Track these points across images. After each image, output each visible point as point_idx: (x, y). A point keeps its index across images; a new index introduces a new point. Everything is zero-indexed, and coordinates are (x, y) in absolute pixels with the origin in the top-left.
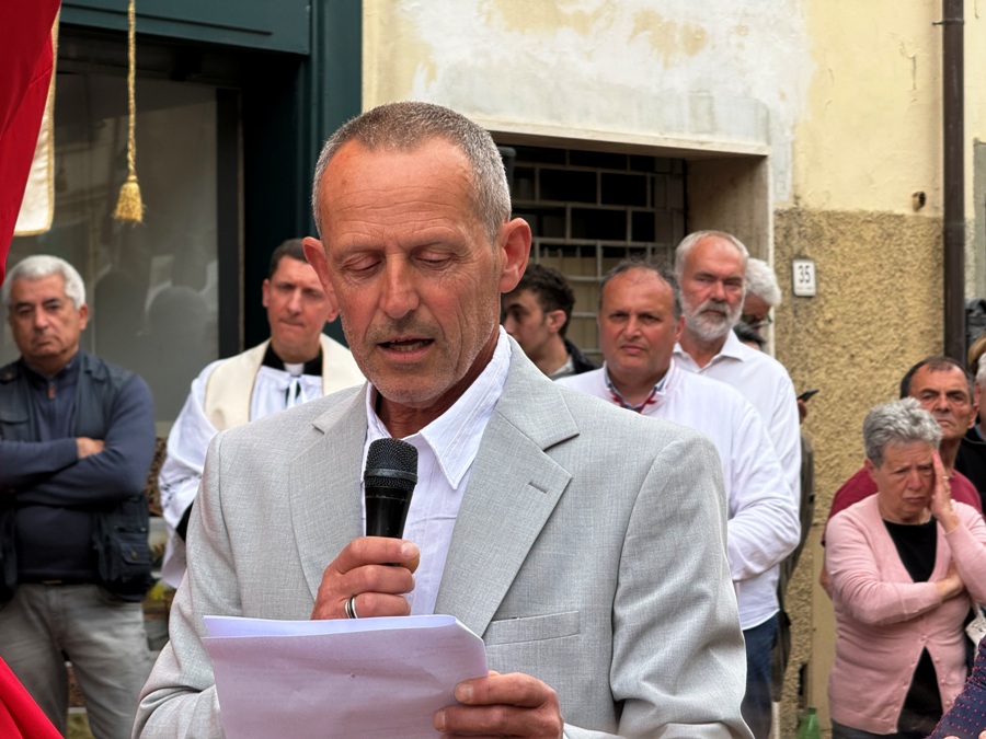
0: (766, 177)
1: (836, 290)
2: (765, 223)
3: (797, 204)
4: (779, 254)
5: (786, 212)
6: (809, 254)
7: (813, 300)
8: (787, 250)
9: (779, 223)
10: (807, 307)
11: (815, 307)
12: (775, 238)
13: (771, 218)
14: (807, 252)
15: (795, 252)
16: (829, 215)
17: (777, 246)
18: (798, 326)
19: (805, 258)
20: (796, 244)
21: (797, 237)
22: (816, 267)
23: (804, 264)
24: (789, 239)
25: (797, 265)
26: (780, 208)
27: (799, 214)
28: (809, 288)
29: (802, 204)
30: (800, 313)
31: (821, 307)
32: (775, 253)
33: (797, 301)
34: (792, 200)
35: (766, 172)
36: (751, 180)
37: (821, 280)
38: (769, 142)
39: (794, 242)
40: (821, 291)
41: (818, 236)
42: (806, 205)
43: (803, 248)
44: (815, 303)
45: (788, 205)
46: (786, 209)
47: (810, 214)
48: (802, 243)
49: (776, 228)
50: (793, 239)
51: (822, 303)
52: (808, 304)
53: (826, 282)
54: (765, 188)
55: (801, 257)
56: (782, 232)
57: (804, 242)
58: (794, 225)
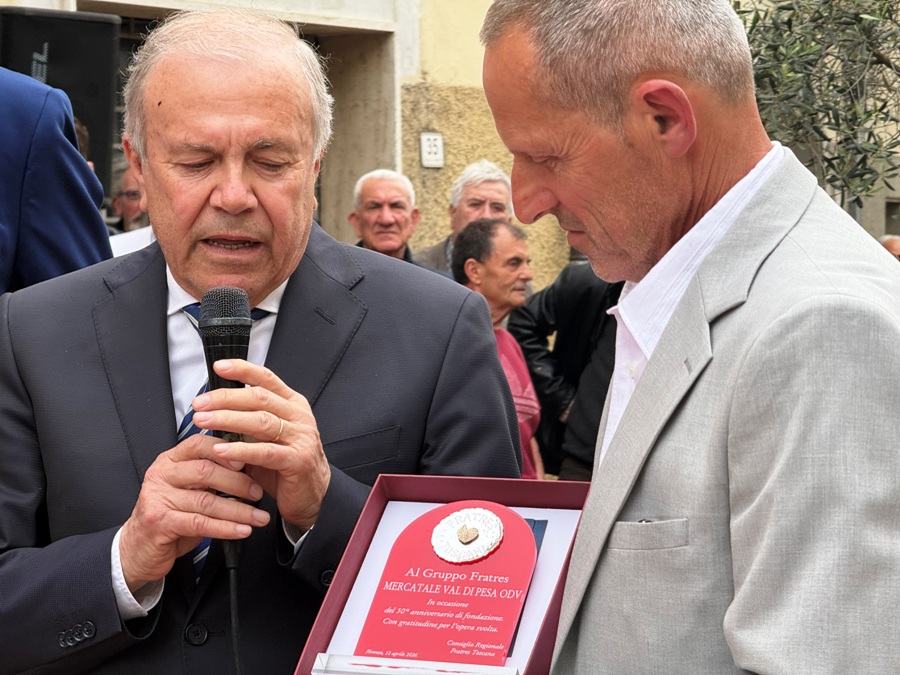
0: (393, 53)
1: (463, 162)
2: (392, 97)
3: (424, 79)
4: (406, 127)
5: (414, 87)
6: (437, 128)
7: (441, 171)
8: (415, 123)
9: (406, 97)
10: (435, 178)
11: (443, 178)
12: (403, 111)
13: (398, 92)
14: (435, 126)
15: (423, 125)
16: (456, 90)
17: (405, 119)
18: (426, 196)
19: (433, 131)
20: (424, 117)
21: (425, 111)
22: (444, 139)
23: (432, 136)
24: (417, 113)
25: (425, 137)
26: (408, 83)
27: (427, 89)
28: (437, 160)
29: (429, 80)
30: (428, 184)
32: (403, 126)
33: (426, 172)
34: (420, 75)
35: (393, 49)
36: (379, 56)
37: (449, 152)
38: (396, 19)
39: (422, 116)
40: (449, 162)
41: (445, 111)
42: (434, 81)
43: (430, 122)
44: (444, 174)
45: (416, 79)
46: (413, 84)
47: (437, 89)
48: (430, 117)
49: (403, 102)
50: (421, 112)
51: (450, 174)
52: (436, 175)
53: (455, 155)
54: (392, 63)
55: (428, 129)
56: (410, 106)
57: (431, 116)
58: (422, 99)
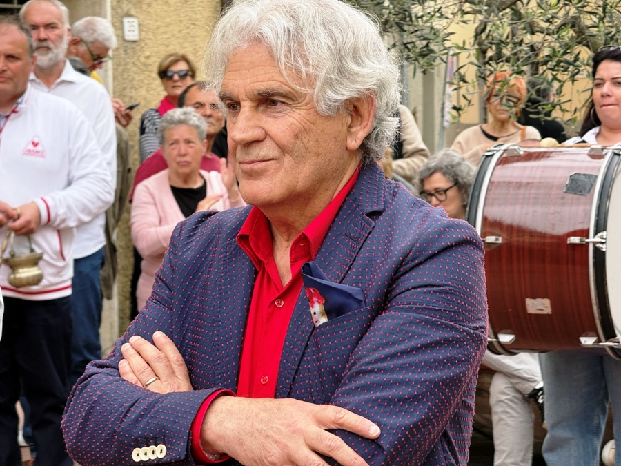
1: (151, 36)
4: (114, 14)
6: (134, 14)
7: (137, 43)
8: (119, 10)
10: (133, 48)
11: (138, 48)
12: (111, 2)
14: (133, 12)
15: (125, 12)
17: (113, 8)
18: (128, 60)
19: (132, 16)
20: (125, 7)
21: (126, 2)
22: (139, 22)
23: (130, 19)
24: (120, 4)
25: (126, 20)
28: (134, 36)
30: (129, 51)
31: (142, 48)
32: (112, 13)
33: (127, 44)
37: (143, 31)
40: (142, 37)
41: (139, 2)
43: (129, 10)
44: (138, 45)
48: (129, 6)
50: (123, 3)
51: (143, 45)
52: (134, 45)
53: (146, 32)
55: (128, 15)
57: (131, 5)
